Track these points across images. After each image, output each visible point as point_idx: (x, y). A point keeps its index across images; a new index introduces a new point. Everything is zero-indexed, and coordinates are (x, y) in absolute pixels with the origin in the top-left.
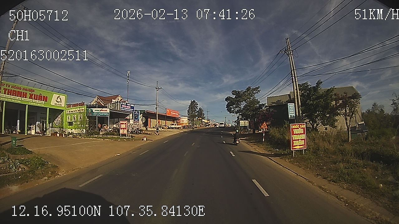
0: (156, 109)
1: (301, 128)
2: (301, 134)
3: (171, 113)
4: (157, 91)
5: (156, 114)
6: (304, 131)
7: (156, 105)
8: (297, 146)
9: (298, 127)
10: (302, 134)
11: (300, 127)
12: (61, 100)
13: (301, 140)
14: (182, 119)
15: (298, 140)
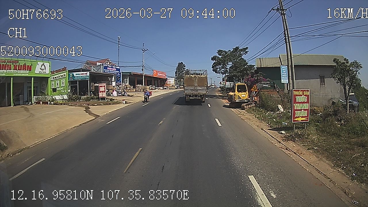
0: (143, 71)
1: (305, 95)
2: (304, 103)
3: (158, 74)
4: (143, 52)
5: (143, 75)
6: (308, 99)
7: (143, 67)
8: (299, 117)
9: (302, 94)
10: (306, 103)
11: (303, 95)
12: (45, 68)
13: (304, 110)
14: (169, 79)
15: (301, 110)
